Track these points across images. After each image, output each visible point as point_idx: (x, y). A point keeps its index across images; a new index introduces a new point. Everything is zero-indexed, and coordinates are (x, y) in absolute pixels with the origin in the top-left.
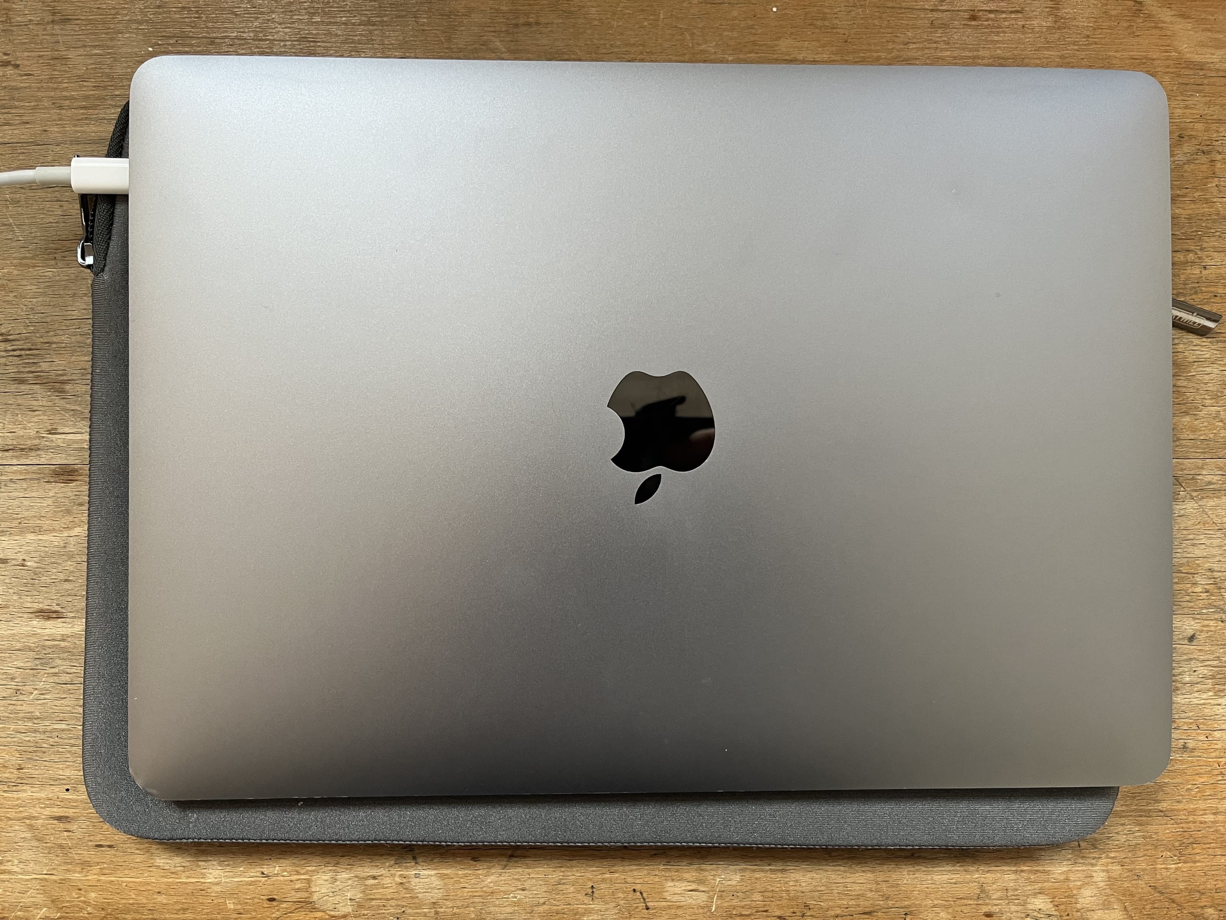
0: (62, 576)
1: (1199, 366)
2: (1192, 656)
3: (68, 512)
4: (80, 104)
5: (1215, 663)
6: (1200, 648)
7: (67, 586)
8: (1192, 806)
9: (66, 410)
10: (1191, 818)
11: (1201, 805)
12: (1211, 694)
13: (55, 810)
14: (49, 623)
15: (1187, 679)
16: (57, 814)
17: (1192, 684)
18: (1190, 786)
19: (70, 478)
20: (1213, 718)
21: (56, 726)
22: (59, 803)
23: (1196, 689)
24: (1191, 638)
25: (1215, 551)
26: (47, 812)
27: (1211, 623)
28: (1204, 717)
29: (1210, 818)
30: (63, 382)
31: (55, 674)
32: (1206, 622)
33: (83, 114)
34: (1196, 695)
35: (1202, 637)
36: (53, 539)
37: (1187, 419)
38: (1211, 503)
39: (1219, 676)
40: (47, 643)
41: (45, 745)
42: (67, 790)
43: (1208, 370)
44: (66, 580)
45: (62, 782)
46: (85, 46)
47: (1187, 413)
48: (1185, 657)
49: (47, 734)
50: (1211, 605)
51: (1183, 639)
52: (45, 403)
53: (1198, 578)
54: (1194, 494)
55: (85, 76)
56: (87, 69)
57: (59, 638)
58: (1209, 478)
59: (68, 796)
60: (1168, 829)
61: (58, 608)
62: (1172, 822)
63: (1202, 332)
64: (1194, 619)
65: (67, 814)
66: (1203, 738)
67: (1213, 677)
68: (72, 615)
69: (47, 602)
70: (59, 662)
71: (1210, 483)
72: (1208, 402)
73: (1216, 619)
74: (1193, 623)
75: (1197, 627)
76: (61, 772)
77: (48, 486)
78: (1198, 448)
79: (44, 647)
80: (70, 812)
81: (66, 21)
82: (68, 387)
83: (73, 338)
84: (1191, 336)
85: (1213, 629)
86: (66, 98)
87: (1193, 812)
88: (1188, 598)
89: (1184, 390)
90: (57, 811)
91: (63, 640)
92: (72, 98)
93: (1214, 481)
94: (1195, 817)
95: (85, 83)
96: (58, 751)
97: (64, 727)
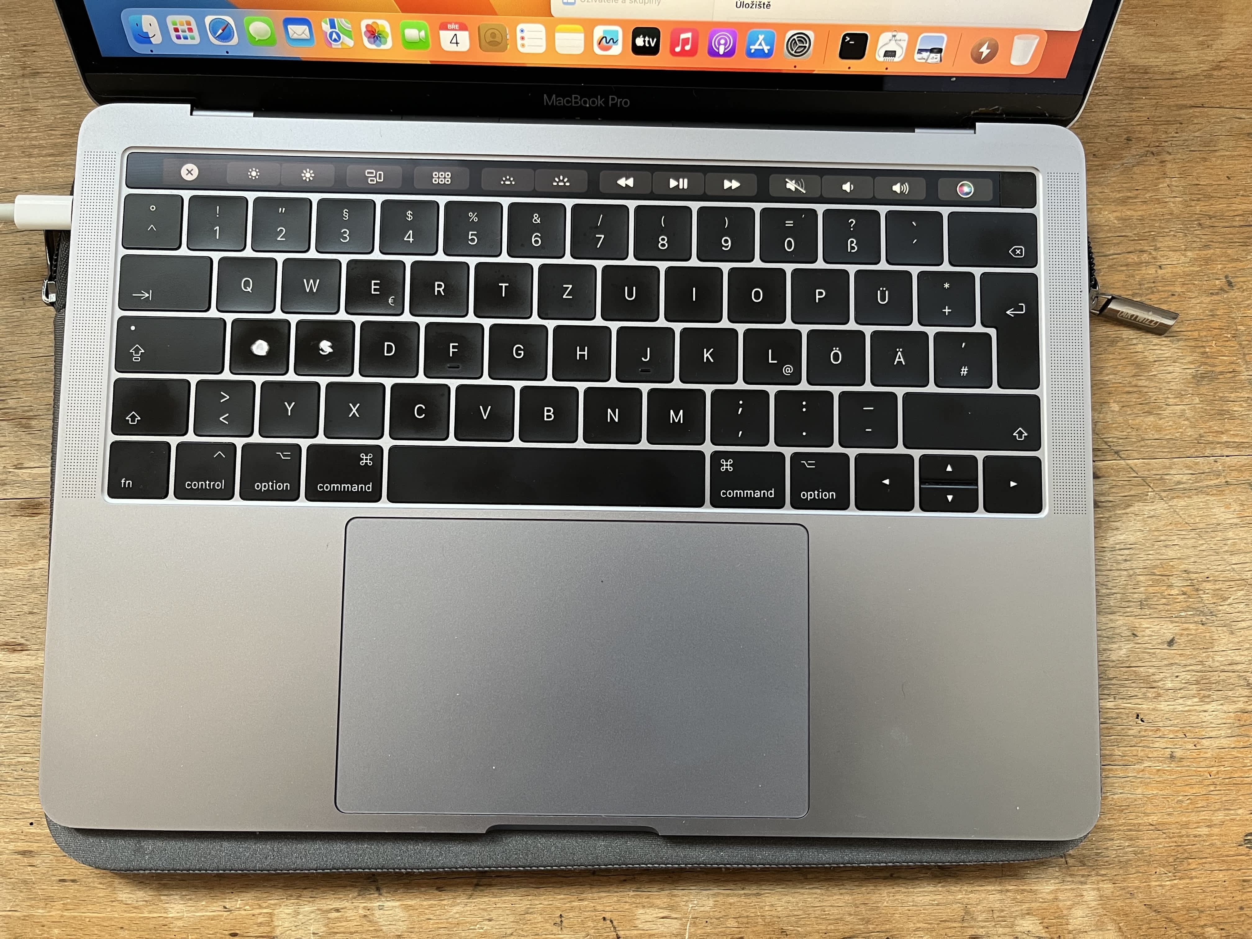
0: (26, 609)
1: (1160, 366)
2: (1173, 662)
3: (33, 545)
4: (48, 151)
5: (1199, 667)
6: (1180, 652)
7: (30, 618)
8: (1184, 819)
9: (32, 445)
10: (1184, 832)
11: (1194, 818)
12: (1196, 700)
13: (19, 844)
14: (16, 655)
15: (1169, 685)
16: (21, 849)
17: (1175, 690)
18: (1180, 798)
19: (35, 511)
20: (1201, 725)
21: (21, 759)
22: (23, 837)
23: (1179, 695)
24: (1171, 643)
25: (1189, 552)
26: (11, 846)
27: (1191, 626)
28: (1191, 725)
29: (1204, 831)
30: (29, 418)
31: (20, 707)
32: (1186, 626)
33: (51, 161)
34: (1181, 701)
35: (1181, 640)
36: (19, 572)
37: (1151, 418)
38: (1182, 503)
39: (1204, 681)
40: (12, 676)
41: (9, 779)
42: (31, 824)
43: (1170, 369)
44: (30, 613)
45: (27, 815)
46: (53, 97)
47: (1150, 413)
48: (1166, 662)
49: (12, 767)
50: (1189, 608)
51: (1163, 643)
52: (12, 439)
53: (1173, 580)
54: (1164, 494)
55: (54, 125)
56: (55, 118)
57: (24, 670)
58: (1178, 478)
59: (32, 829)
60: (1160, 843)
61: (22, 641)
62: (1165, 835)
63: (1160, 331)
64: (1172, 622)
65: (30, 849)
66: (1191, 746)
67: (1197, 683)
68: (36, 647)
69: (13, 635)
70: (24, 695)
71: (1179, 483)
72: (1171, 401)
73: (1196, 622)
74: (1171, 627)
75: (1177, 630)
76: (25, 806)
77: (14, 520)
78: (1164, 447)
79: (9, 680)
80: (34, 847)
81: (35, 74)
82: (33, 423)
83: (40, 374)
84: (1149, 336)
85: (1193, 632)
86: (34, 147)
87: (1186, 825)
88: (1164, 601)
89: (1146, 390)
90: (22, 846)
91: (28, 673)
92: (40, 147)
93: (1184, 480)
94: (1190, 830)
95: (53, 132)
96: (22, 785)
97: (28, 759)
